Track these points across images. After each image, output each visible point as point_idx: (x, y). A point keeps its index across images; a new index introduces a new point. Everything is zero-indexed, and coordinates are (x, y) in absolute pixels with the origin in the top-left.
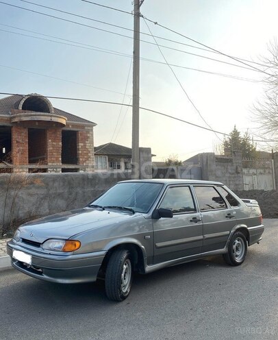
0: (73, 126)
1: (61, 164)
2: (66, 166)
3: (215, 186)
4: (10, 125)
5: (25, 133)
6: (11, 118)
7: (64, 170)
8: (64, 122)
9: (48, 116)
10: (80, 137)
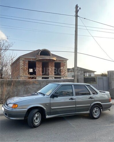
0: (59, 60)
1: (54, 75)
2: (56, 76)
3: (86, 86)
4: (35, 61)
5: (41, 64)
6: (36, 58)
7: (55, 78)
8: (55, 59)
9: (49, 57)
10: (62, 65)
